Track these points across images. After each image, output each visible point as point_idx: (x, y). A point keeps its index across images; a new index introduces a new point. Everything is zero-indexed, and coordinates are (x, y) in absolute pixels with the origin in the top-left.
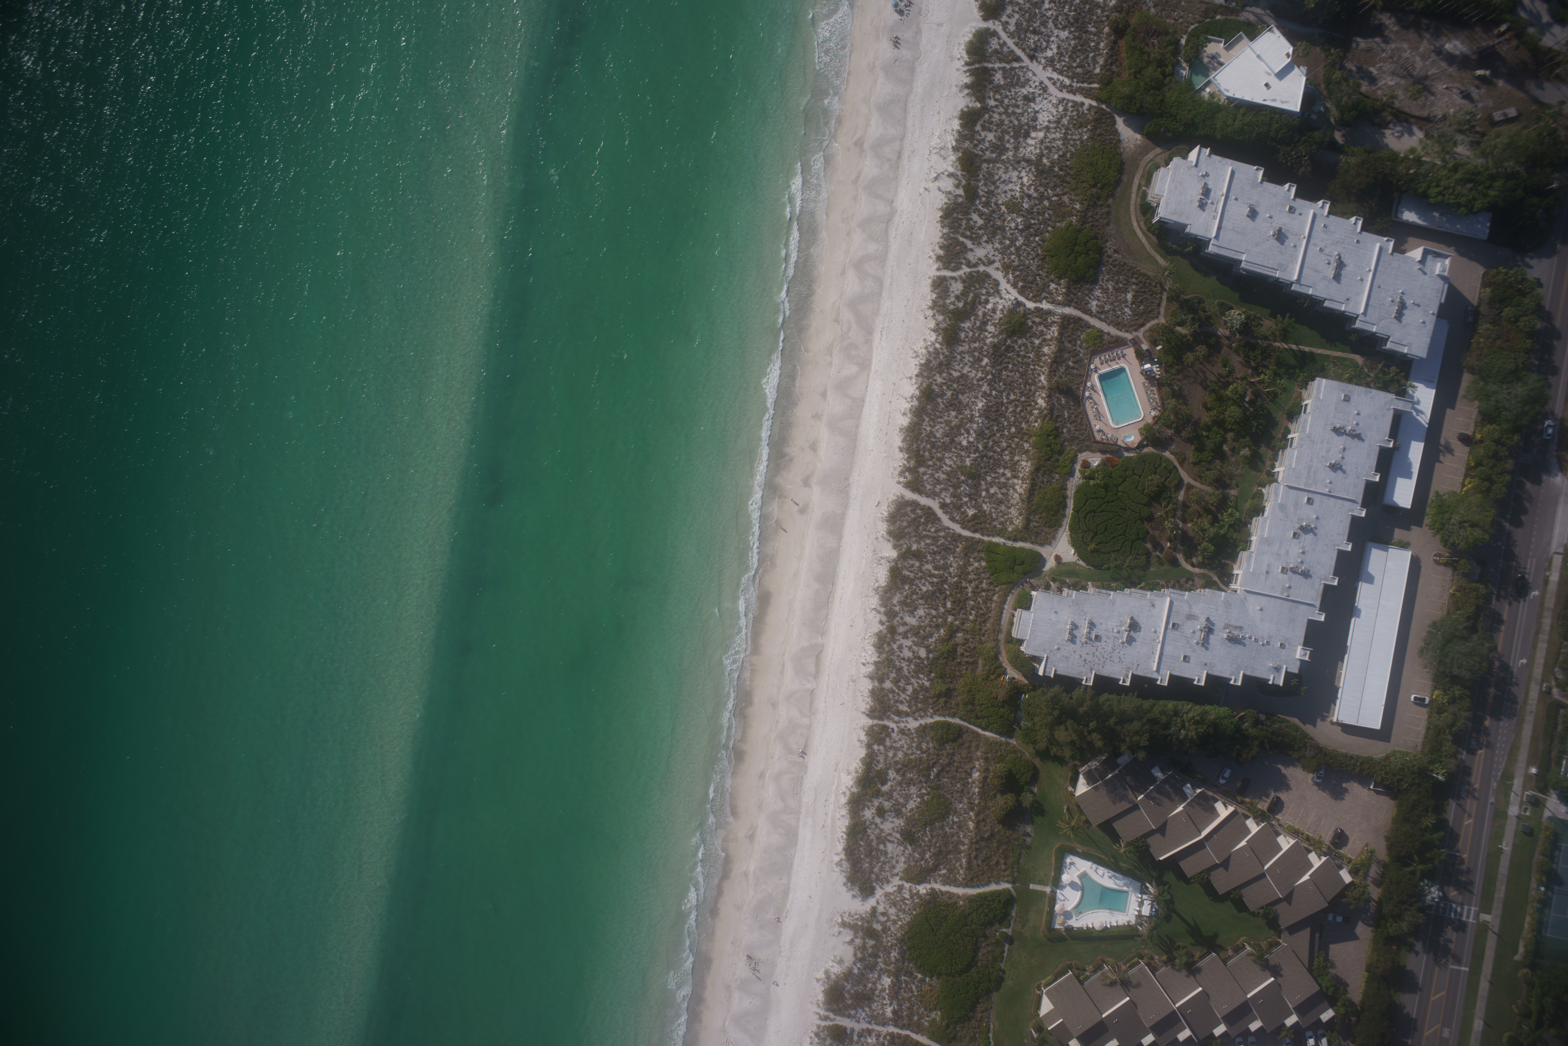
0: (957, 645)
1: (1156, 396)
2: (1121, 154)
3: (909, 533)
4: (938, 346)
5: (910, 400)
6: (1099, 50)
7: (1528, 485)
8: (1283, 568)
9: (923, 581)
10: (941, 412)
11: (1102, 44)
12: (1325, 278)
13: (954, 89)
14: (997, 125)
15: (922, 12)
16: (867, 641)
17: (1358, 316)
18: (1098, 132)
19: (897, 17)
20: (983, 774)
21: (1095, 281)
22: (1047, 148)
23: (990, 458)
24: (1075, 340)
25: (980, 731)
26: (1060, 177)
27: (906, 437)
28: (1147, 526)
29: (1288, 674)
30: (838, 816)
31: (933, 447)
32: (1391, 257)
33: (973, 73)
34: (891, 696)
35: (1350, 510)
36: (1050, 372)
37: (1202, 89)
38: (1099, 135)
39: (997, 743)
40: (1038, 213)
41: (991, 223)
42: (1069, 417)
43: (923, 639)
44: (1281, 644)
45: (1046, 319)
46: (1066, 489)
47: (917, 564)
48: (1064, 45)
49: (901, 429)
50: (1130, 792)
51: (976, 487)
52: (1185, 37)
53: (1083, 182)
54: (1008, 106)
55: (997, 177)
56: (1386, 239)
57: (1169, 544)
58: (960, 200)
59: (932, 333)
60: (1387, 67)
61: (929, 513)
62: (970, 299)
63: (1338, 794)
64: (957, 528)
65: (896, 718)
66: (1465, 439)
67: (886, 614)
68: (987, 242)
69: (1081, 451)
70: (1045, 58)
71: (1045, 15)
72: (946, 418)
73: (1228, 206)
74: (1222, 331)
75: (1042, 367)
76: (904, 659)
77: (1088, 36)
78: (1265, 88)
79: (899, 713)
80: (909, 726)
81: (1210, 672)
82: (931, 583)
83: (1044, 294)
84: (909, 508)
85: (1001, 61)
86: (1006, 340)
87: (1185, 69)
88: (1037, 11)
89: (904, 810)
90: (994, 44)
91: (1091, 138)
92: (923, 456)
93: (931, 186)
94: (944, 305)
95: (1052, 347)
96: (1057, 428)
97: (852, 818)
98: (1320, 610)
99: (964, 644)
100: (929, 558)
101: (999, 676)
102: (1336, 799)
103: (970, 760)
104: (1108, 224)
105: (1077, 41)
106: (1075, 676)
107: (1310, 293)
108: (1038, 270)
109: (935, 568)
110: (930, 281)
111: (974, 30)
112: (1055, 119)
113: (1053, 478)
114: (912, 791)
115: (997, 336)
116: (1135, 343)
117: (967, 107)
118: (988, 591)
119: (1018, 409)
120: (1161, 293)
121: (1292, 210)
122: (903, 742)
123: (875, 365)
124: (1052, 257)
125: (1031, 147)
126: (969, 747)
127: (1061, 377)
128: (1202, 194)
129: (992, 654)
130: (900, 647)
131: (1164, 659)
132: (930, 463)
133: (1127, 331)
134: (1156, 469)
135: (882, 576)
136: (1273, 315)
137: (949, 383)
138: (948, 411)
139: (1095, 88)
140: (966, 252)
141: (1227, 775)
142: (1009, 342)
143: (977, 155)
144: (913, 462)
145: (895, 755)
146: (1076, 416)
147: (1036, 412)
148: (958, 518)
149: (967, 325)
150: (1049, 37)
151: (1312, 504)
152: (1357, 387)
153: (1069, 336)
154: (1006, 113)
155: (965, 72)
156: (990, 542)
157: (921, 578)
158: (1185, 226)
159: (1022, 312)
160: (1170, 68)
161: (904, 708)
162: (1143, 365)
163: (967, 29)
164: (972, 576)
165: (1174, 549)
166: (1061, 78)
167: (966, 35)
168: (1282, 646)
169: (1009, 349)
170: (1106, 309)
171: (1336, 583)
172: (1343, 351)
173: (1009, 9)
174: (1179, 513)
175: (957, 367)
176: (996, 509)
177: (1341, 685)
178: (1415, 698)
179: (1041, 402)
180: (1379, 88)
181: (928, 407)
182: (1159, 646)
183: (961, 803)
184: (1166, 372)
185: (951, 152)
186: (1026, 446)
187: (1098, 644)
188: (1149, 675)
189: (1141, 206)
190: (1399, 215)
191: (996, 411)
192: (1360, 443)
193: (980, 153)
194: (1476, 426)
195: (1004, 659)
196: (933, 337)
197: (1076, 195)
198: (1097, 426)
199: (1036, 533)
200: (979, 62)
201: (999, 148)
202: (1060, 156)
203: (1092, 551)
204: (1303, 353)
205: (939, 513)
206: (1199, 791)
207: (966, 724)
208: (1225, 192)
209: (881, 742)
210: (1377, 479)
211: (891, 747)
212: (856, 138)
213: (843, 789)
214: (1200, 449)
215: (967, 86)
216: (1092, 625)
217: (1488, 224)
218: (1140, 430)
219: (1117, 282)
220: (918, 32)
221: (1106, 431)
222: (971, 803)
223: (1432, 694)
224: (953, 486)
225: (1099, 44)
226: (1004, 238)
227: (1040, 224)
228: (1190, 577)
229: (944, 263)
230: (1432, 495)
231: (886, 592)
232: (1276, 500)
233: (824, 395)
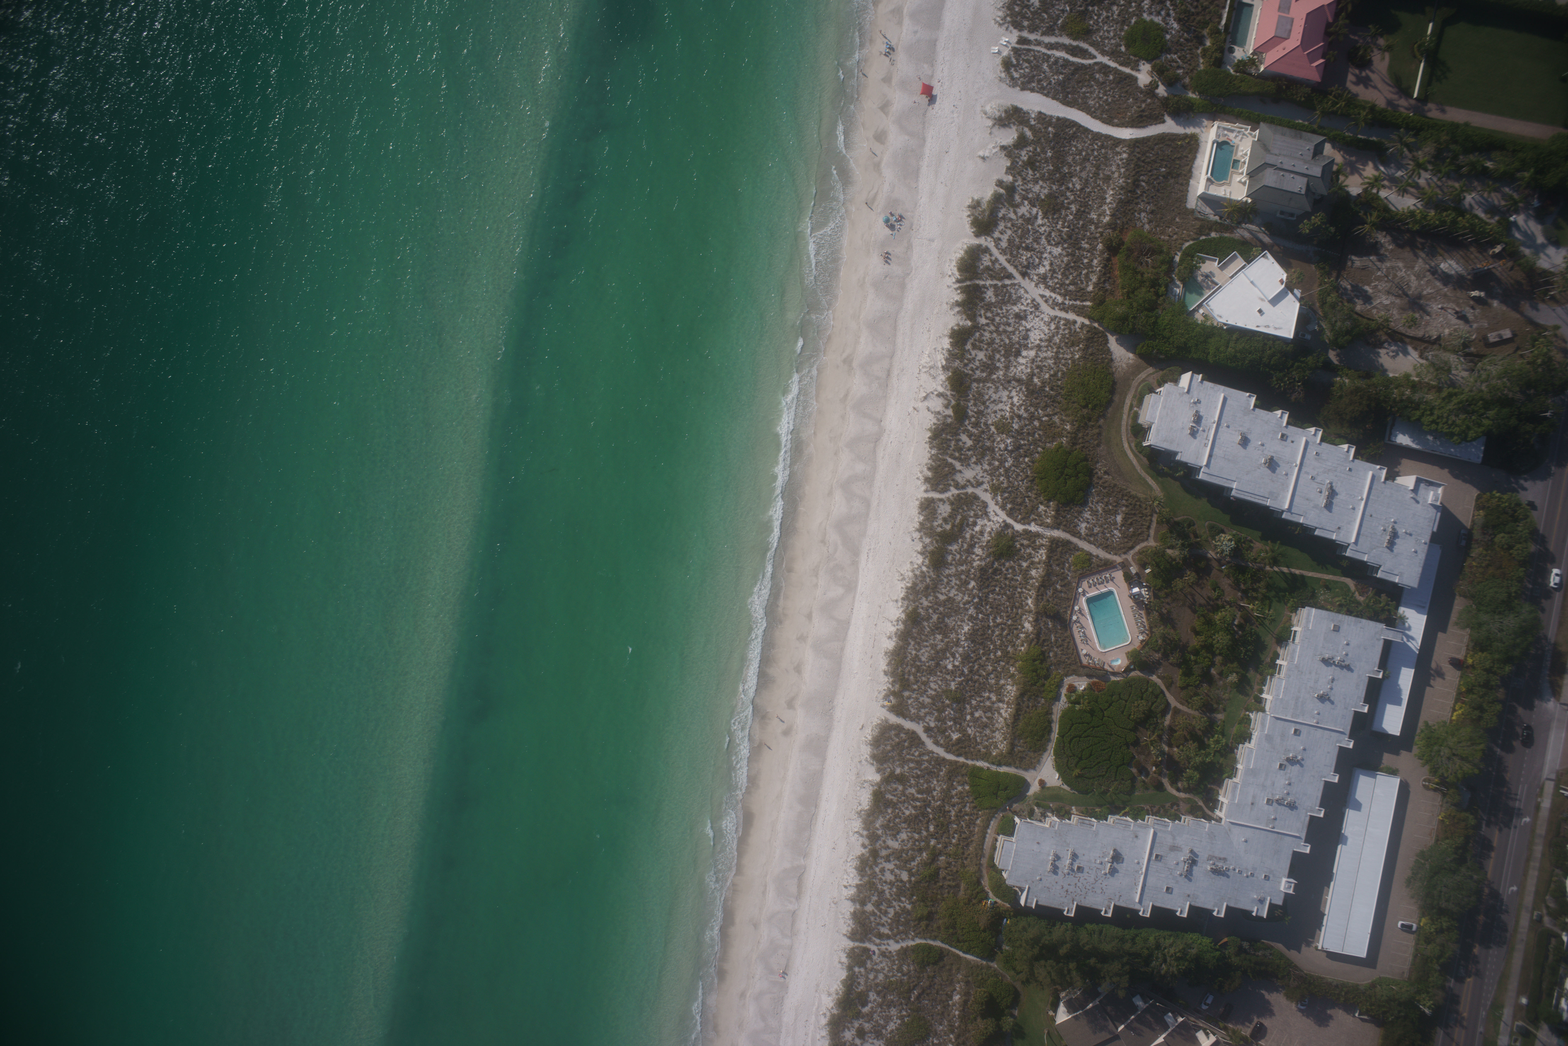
0: (939, 869)
1: (1144, 620)
2: (1113, 374)
3: (893, 757)
4: (924, 569)
5: (895, 623)
6: (1092, 267)
7: (1520, 711)
8: (1268, 800)
9: (906, 805)
10: (927, 636)
11: (1095, 261)
12: (1316, 506)
13: (945, 307)
14: (989, 344)
15: (914, 227)
16: (849, 864)
17: (1349, 544)
18: (1090, 350)
19: (888, 231)
20: (964, 998)
21: (1084, 503)
22: (1038, 367)
23: (975, 682)
24: (1064, 564)
25: (961, 954)
26: (1050, 397)
27: (890, 661)
28: (1132, 750)
29: (1272, 906)
30: (818, 1037)
31: (918, 671)
32: (1383, 485)
33: (965, 290)
34: (872, 919)
35: (1338, 741)
36: (1038, 596)
37: (1196, 310)
38: (1091, 355)
39: (978, 966)
40: (1028, 434)
41: (981, 444)
42: (1056, 641)
43: (906, 863)
44: (1265, 876)
45: (1034, 542)
46: (1051, 714)
47: (900, 788)
48: (1057, 262)
49: (886, 653)
50: (1110, 1023)
51: (961, 711)
52: (1179, 254)
53: (1074, 402)
54: (999, 324)
55: (987, 397)
56: (1378, 467)
57: (1154, 769)
58: (949, 420)
59: (919, 556)
60: (1383, 286)
61: (913, 737)
62: (958, 521)
63: (1323, 1020)
64: (941, 752)
65: (878, 941)
66: (1457, 664)
67: (868, 837)
68: (976, 463)
69: (1067, 675)
70: (1037, 275)
71: (1038, 231)
72: (932, 642)
73: (1219, 434)
74: (1211, 554)
75: (1030, 590)
76: (885, 882)
77: (1081, 252)
78: (1258, 314)
79: (881, 936)
80: (890, 949)
81: (1193, 904)
82: (915, 807)
83: (1033, 516)
84: (893, 732)
85: (992, 278)
86: (993, 563)
87: (1178, 287)
88: (1030, 227)
89: (884, 1031)
90: (986, 261)
91: (1082, 357)
92: (908, 679)
93: (920, 405)
94: (932, 528)
95: (1040, 571)
96: (1043, 653)
97: (832, 1039)
98: (1305, 842)
99: (946, 868)
100: (913, 782)
101: (980, 901)
102: (1320, 1026)
103: (951, 982)
104: (1098, 445)
105: (1070, 258)
106: (1057, 907)
107: (1301, 521)
108: (1027, 492)
109: (919, 792)
110: (917, 503)
111: (965, 247)
112: (1046, 337)
113: (1039, 703)
114: (892, 1013)
115: (985, 559)
116: (1124, 566)
117: (958, 325)
118: (971, 815)
119: (1005, 633)
120: (1151, 515)
121: (1284, 437)
122: (884, 964)
123: (861, 587)
124: (1042, 479)
125: (1022, 366)
126: (950, 970)
127: (1048, 601)
128: (1194, 422)
129: (975, 879)
130: (883, 871)
131: (1146, 890)
132: (915, 687)
133: (1116, 554)
134: (1143, 694)
135: (865, 799)
136: (1264, 538)
137: (936, 606)
138: (934, 634)
139: (1087, 306)
140: (954, 474)
141: (1209, 1001)
142: (996, 565)
143: (967, 374)
144: (897, 686)
145: (876, 977)
146: (1063, 640)
147: (1022, 635)
148: (942, 742)
149: (954, 548)
150: (1042, 253)
151: (1299, 735)
152: (1347, 617)
153: (1057, 560)
154: (997, 331)
155: (956, 289)
156: (974, 767)
157: (904, 802)
158: (1176, 453)
159: (1010, 534)
160: (1163, 289)
161: (885, 930)
162: (1131, 589)
163: (959, 245)
164: (955, 800)
165: (1160, 774)
166: (1054, 295)
167: (957, 252)
168: (1267, 878)
169: (996, 571)
170: (1095, 531)
171: (1322, 815)
172: (1334, 574)
173: (1001, 226)
174: (1165, 737)
175: (944, 591)
176: (981, 733)
177: (1326, 912)
178: (1402, 925)
179: (1027, 625)
180: (1375, 307)
181: (914, 630)
182: (1142, 877)
183: (941, 1025)
184: (1156, 596)
185: (940, 371)
186: (1012, 669)
187: (1080, 875)
188: (1131, 906)
189: (1132, 427)
190: (1393, 439)
191: (982, 635)
192: (1349, 673)
193: (970, 372)
194: (1467, 649)
195: (986, 883)
196: (919, 560)
197: (1066, 416)
198: (1084, 650)
199: (1021, 757)
200: (971, 280)
201: (989, 367)
202: (1051, 375)
203: (1076, 777)
204: (1294, 575)
205: (924, 736)
206: (1180, 1019)
207: (947, 947)
208: (1216, 419)
209: (862, 964)
210: (1366, 710)
211: (872, 970)
212: (845, 355)
213: (824, 1010)
214: (1188, 673)
215: (958, 304)
216: (1074, 856)
217: (1483, 448)
218: (1127, 654)
219: (1107, 504)
220: (910, 247)
221: (1093, 655)
222: (951, 1026)
223: (1420, 921)
224: (938, 710)
225: (1092, 261)
226: (993, 459)
227: (1030, 445)
228: (1175, 802)
229: (932, 485)
230: (1421, 725)
231: (869, 815)
232: (1263, 729)
233: (809, 617)
